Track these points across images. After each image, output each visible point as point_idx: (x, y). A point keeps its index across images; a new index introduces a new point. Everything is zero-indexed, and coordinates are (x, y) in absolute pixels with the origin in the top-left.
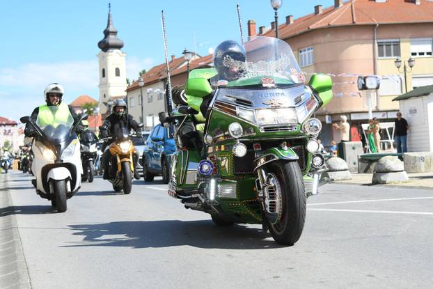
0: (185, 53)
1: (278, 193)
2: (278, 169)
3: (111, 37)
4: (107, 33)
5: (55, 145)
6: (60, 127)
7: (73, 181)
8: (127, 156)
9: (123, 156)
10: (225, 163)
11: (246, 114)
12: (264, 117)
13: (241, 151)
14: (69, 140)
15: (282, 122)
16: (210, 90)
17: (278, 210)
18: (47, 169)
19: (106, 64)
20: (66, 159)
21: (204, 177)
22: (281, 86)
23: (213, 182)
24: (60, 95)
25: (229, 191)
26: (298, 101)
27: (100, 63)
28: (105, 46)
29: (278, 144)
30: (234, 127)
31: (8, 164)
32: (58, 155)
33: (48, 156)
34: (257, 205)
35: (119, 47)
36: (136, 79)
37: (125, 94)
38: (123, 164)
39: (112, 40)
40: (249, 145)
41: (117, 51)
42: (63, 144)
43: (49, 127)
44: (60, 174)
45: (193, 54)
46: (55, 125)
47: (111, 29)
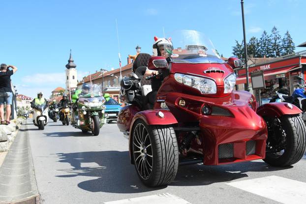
0: (101, 70)
1: (93, 123)
2: (93, 117)
3: (71, 63)
4: (69, 61)
5: (41, 110)
6: (42, 105)
7: (46, 121)
8: (68, 113)
9: (66, 113)
10: (82, 116)
11: (86, 104)
12: (90, 105)
13: (85, 113)
14: (45, 109)
15: (95, 106)
16: (78, 98)
17: (93, 127)
18: (38, 117)
19: (69, 74)
20: (44, 114)
21: (77, 119)
22: (96, 97)
23: (79, 121)
24: (42, 95)
25: (83, 123)
26: (100, 100)
27: (66, 74)
28: (68, 67)
29: (94, 111)
30: (83, 107)
31: (27, 115)
32: (42, 113)
33: (39, 113)
34: (89, 126)
35: (74, 67)
36: (81, 80)
37: (76, 86)
38: (66, 116)
39: (71, 64)
40: (87, 111)
41: (73, 69)
42: (43, 110)
43: (39, 105)
44: (42, 119)
45: (105, 70)
46: (40, 104)
47: (71, 60)
